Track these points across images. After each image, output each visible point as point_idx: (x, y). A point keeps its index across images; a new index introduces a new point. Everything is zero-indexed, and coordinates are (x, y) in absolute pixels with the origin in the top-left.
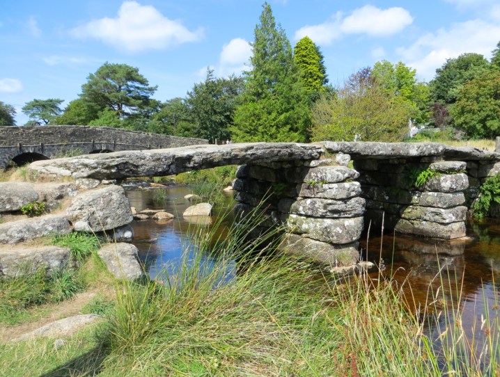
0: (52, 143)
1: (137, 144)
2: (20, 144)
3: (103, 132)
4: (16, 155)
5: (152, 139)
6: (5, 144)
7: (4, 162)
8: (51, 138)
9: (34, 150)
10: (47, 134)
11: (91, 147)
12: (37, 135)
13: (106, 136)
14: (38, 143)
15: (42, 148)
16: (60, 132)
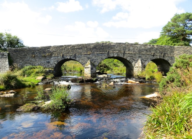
0: (81, 53)
1: (143, 53)
2: (63, 54)
3: (116, 46)
4: (61, 60)
5: (157, 49)
6: (55, 54)
7: (55, 63)
8: (80, 51)
9: (70, 57)
10: (78, 48)
11: (107, 55)
12: (73, 49)
13: (118, 48)
14: (73, 54)
15: (75, 56)
16: (86, 47)
